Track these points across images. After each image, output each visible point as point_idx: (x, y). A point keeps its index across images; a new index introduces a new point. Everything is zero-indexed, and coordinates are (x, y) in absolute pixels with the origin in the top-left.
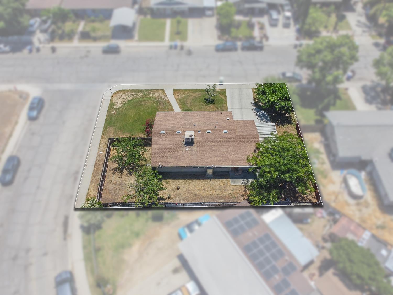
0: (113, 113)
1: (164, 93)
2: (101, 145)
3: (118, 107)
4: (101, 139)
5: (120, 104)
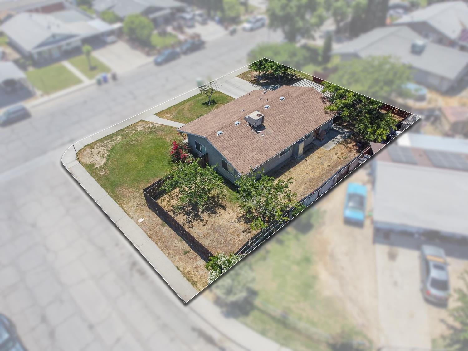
0: (103, 173)
1: (147, 122)
2: (130, 214)
3: (102, 164)
4: (121, 207)
5: (102, 159)
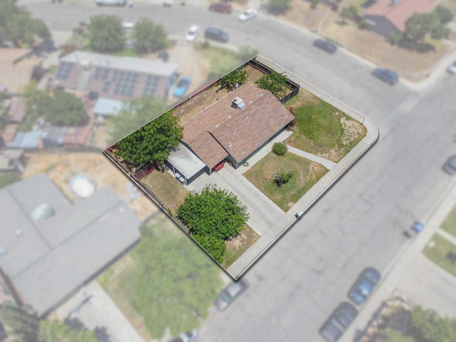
0: (337, 113)
1: (330, 159)
3: (341, 119)
5: (344, 123)
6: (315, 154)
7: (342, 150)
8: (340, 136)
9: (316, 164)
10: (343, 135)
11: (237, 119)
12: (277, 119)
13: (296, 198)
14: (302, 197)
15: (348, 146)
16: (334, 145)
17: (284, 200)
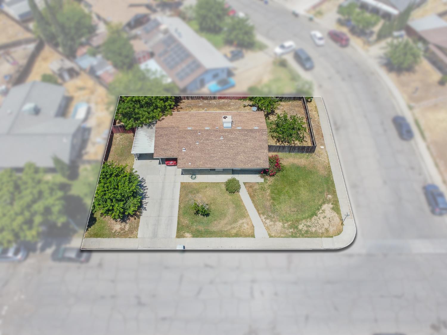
0: (329, 196)
1: (267, 228)
3: (326, 205)
5: (324, 210)
6: (259, 214)
7: (291, 230)
8: (304, 218)
9: (250, 223)
10: (309, 220)
11: (212, 134)
12: (249, 157)
13: (197, 234)
14: (204, 237)
15: (301, 232)
16: (287, 221)
17: (188, 227)
